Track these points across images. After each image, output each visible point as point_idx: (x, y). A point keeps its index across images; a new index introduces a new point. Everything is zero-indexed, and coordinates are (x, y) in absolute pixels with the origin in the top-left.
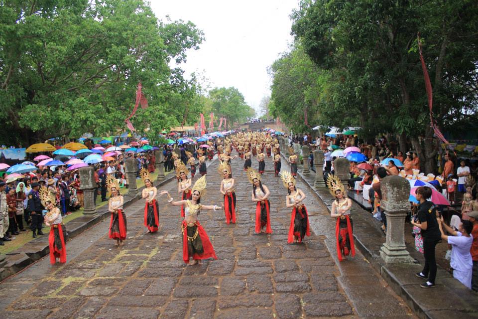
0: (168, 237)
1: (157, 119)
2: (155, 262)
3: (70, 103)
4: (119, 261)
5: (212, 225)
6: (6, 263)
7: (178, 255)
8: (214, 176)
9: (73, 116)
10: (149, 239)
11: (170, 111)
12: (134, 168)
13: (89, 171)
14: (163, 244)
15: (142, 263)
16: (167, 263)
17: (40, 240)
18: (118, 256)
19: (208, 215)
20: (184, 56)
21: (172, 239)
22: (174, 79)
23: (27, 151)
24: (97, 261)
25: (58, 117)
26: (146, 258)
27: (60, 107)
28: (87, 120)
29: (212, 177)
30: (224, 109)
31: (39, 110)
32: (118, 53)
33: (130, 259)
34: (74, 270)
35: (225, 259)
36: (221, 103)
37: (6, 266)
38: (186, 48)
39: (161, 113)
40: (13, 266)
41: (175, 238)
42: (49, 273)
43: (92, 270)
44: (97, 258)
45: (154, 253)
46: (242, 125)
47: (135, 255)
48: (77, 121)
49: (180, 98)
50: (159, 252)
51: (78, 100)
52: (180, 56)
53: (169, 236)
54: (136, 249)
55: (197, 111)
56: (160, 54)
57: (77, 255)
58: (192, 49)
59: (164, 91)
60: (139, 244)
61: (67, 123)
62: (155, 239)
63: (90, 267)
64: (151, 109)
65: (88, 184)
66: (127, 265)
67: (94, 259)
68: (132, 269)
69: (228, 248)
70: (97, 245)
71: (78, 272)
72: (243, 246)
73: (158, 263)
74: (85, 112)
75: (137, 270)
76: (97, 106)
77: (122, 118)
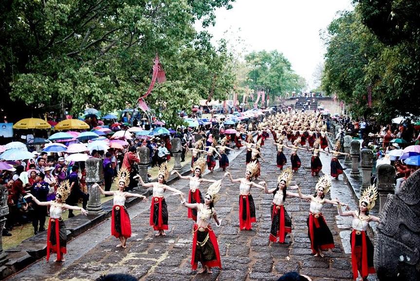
0: (179, 241)
1: (176, 96)
2: (163, 267)
3: (71, 73)
4: (126, 264)
5: (229, 232)
6: (7, 261)
7: (188, 262)
8: (241, 171)
9: (76, 90)
10: (159, 243)
11: (193, 86)
12: (146, 159)
13: (96, 163)
14: (174, 249)
15: (149, 268)
16: (176, 269)
17: (42, 237)
18: (125, 259)
19: (227, 219)
20: (213, 17)
21: (184, 244)
22: (200, 46)
23: (14, 127)
24: (103, 263)
25: (56, 89)
26: (154, 263)
27: (60, 77)
28: (91, 95)
29: (238, 171)
30: (263, 79)
31: (35, 81)
32: (132, 15)
33: (137, 262)
34: (79, 271)
35: (238, 270)
36: (260, 71)
37: (7, 264)
38: (215, 7)
39: (181, 89)
40: (14, 264)
41: (187, 243)
42: (52, 273)
43: (98, 272)
44: (102, 260)
45: (163, 258)
46: (288, 100)
47: (143, 258)
48: (80, 96)
49: (206, 68)
50: (169, 257)
51: (81, 70)
52: (207, 17)
53: (181, 240)
54: (144, 253)
55: (227, 85)
56: (183, 17)
57: (81, 256)
58: (223, 8)
59: (186, 60)
60: (148, 247)
61: (68, 98)
62: (165, 242)
63: (95, 269)
64: (169, 84)
65: (94, 177)
66: (134, 269)
67: (99, 260)
68: (139, 274)
69: (243, 258)
70: (102, 246)
71: (83, 274)
72: (260, 257)
73: (167, 269)
74: (90, 86)
75: (145, 274)
76: (104, 78)
77: (133, 94)
